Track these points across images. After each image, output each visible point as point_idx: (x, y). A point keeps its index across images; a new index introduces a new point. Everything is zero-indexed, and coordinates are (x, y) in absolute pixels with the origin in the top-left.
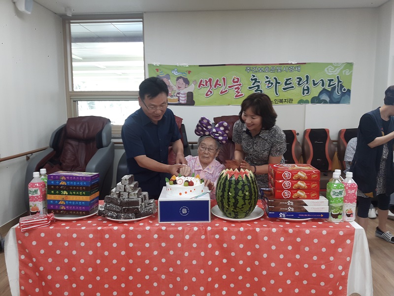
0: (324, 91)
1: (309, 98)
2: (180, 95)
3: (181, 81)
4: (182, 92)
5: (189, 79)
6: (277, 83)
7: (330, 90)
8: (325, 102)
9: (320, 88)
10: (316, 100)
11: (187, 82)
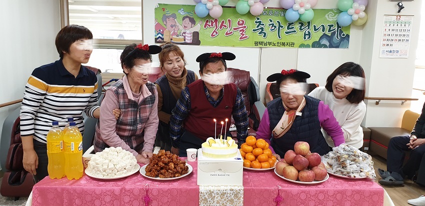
0: (325, 36)
1: (310, 42)
2: (186, 34)
4: (188, 32)
5: (195, 19)
6: (280, 26)
7: (330, 35)
8: (325, 46)
9: (320, 33)
10: (317, 45)
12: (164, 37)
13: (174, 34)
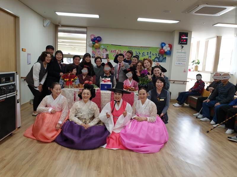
0: (157, 57)
2: (104, 55)
3: (104, 49)
5: (107, 49)
6: (139, 53)
7: (158, 57)
9: (155, 56)
11: (106, 50)
12: (95, 56)
13: (99, 55)
